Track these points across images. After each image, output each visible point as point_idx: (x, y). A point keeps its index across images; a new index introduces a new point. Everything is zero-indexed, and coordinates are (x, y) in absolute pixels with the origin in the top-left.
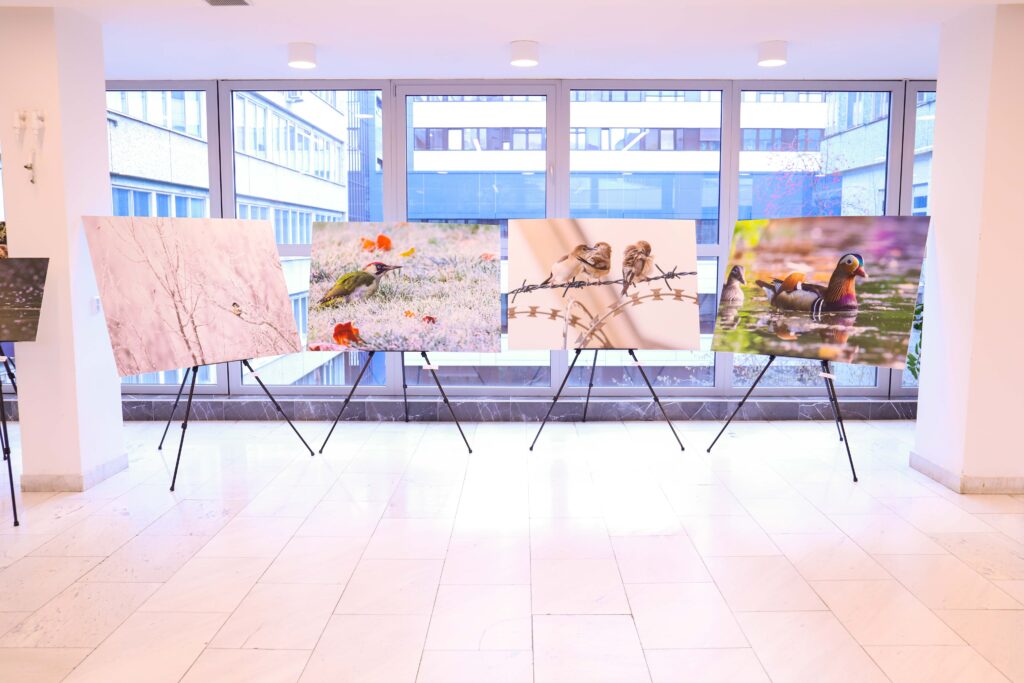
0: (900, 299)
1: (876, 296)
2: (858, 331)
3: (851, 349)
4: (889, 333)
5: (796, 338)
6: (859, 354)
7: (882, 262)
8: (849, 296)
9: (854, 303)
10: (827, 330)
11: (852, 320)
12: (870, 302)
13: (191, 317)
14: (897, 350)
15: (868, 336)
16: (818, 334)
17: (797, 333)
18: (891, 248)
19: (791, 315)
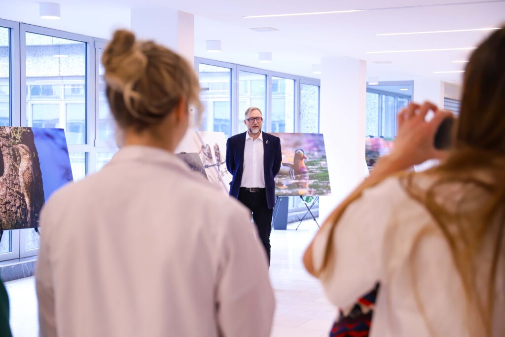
0: (322, 168)
1: (314, 167)
2: (311, 182)
3: (310, 190)
4: (323, 182)
5: (286, 187)
6: (314, 191)
7: (312, 152)
8: (303, 168)
9: (306, 170)
10: (299, 183)
11: (307, 178)
12: (312, 169)
14: (327, 188)
15: (315, 184)
16: (296, 185)
17: (286, 185)
18: (313, 147)
19: (281, 177)
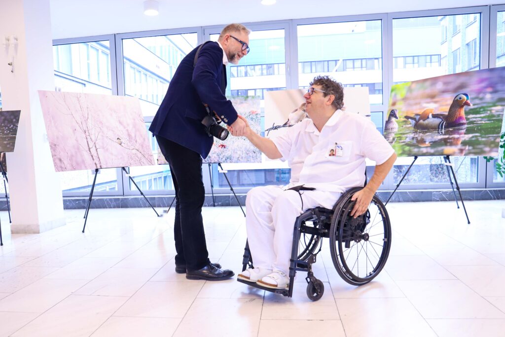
0: (494, 116)
1: (478, 116)
2: (467, 137)
3: (463, 148)
4: (487, 136)
5: (429, 145)
6: (469, 150)
7: (481, 96)
8: (461, 118)
9: (464, 121)
10: (448, 138)
11: (464, 131)
12: (474, 119)
13: (95, 143)
14: (493, 145)
15: (473, 139)
16: (443, 142)
17: (430, 142)
18: (486, 87)
19: (426, 132)
